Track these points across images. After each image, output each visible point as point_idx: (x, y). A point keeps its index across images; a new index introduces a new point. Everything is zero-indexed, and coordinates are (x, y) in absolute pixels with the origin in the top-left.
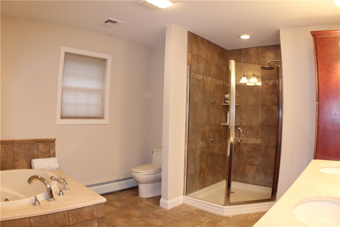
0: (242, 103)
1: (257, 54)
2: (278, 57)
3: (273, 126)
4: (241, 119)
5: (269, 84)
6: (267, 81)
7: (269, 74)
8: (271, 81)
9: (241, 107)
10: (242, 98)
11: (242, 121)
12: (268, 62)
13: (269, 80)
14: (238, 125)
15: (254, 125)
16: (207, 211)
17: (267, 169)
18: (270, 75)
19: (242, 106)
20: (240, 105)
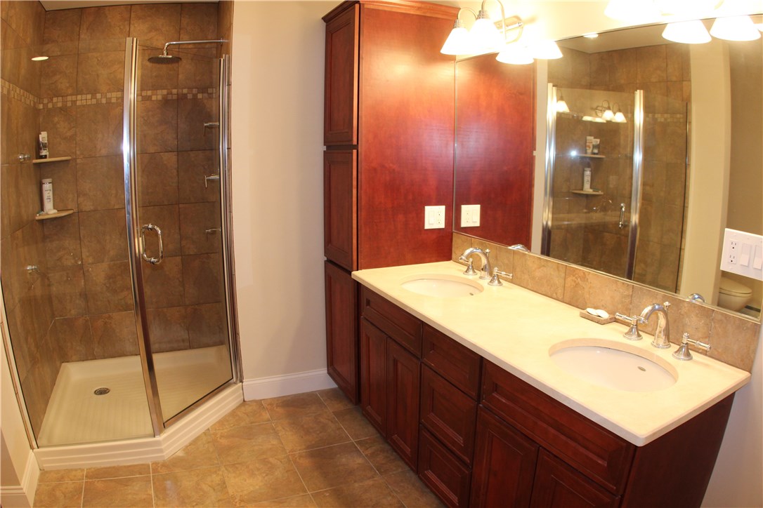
0: (78, 153)
1: (126, 23)
2: (182, 32)
3: (166, 203)
4: (78, 197)
5: (154, 98)
6: (149, 93)
7: (154, 74)
8: (159, 92)
9: (77, 164)
10: (78, 139)
11: (81, 199)
12: (168, 46)
13: (155, 88)
14: (71, 212)
15: (116, 207)
16: (115, 465)
17: (165, 310)
18: (156, 77)
19: (78, 161)
20: (75, 160)
